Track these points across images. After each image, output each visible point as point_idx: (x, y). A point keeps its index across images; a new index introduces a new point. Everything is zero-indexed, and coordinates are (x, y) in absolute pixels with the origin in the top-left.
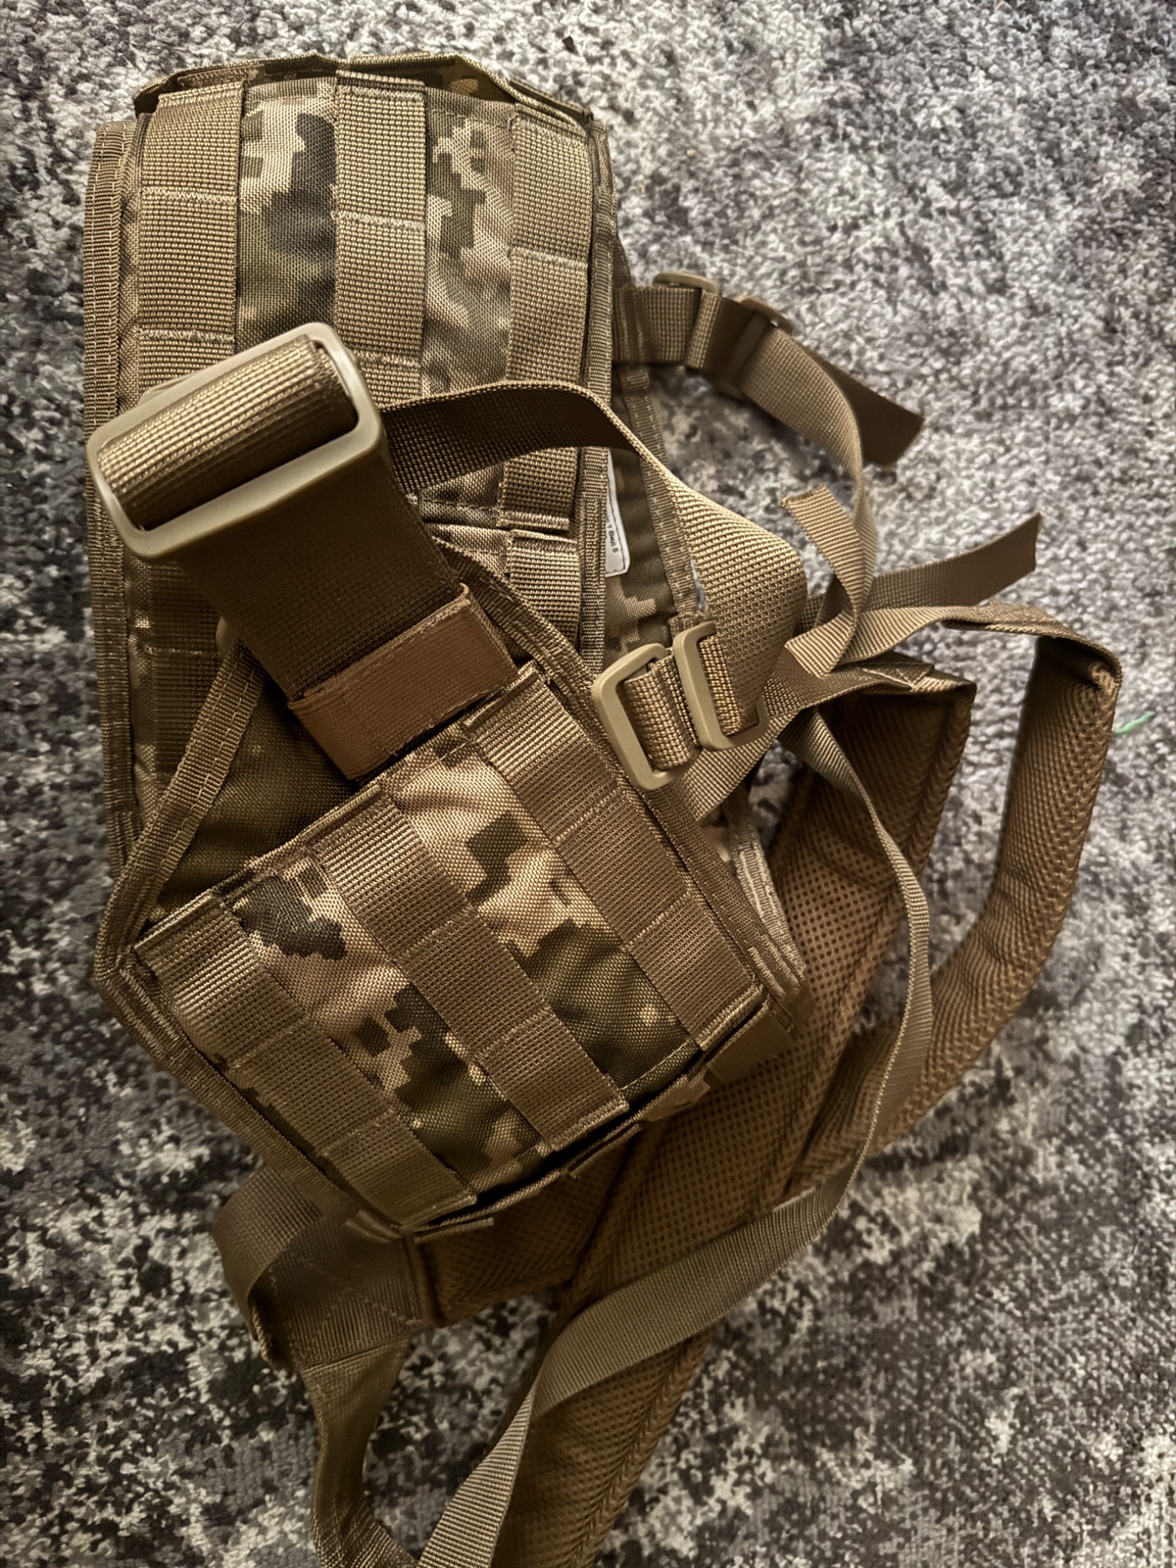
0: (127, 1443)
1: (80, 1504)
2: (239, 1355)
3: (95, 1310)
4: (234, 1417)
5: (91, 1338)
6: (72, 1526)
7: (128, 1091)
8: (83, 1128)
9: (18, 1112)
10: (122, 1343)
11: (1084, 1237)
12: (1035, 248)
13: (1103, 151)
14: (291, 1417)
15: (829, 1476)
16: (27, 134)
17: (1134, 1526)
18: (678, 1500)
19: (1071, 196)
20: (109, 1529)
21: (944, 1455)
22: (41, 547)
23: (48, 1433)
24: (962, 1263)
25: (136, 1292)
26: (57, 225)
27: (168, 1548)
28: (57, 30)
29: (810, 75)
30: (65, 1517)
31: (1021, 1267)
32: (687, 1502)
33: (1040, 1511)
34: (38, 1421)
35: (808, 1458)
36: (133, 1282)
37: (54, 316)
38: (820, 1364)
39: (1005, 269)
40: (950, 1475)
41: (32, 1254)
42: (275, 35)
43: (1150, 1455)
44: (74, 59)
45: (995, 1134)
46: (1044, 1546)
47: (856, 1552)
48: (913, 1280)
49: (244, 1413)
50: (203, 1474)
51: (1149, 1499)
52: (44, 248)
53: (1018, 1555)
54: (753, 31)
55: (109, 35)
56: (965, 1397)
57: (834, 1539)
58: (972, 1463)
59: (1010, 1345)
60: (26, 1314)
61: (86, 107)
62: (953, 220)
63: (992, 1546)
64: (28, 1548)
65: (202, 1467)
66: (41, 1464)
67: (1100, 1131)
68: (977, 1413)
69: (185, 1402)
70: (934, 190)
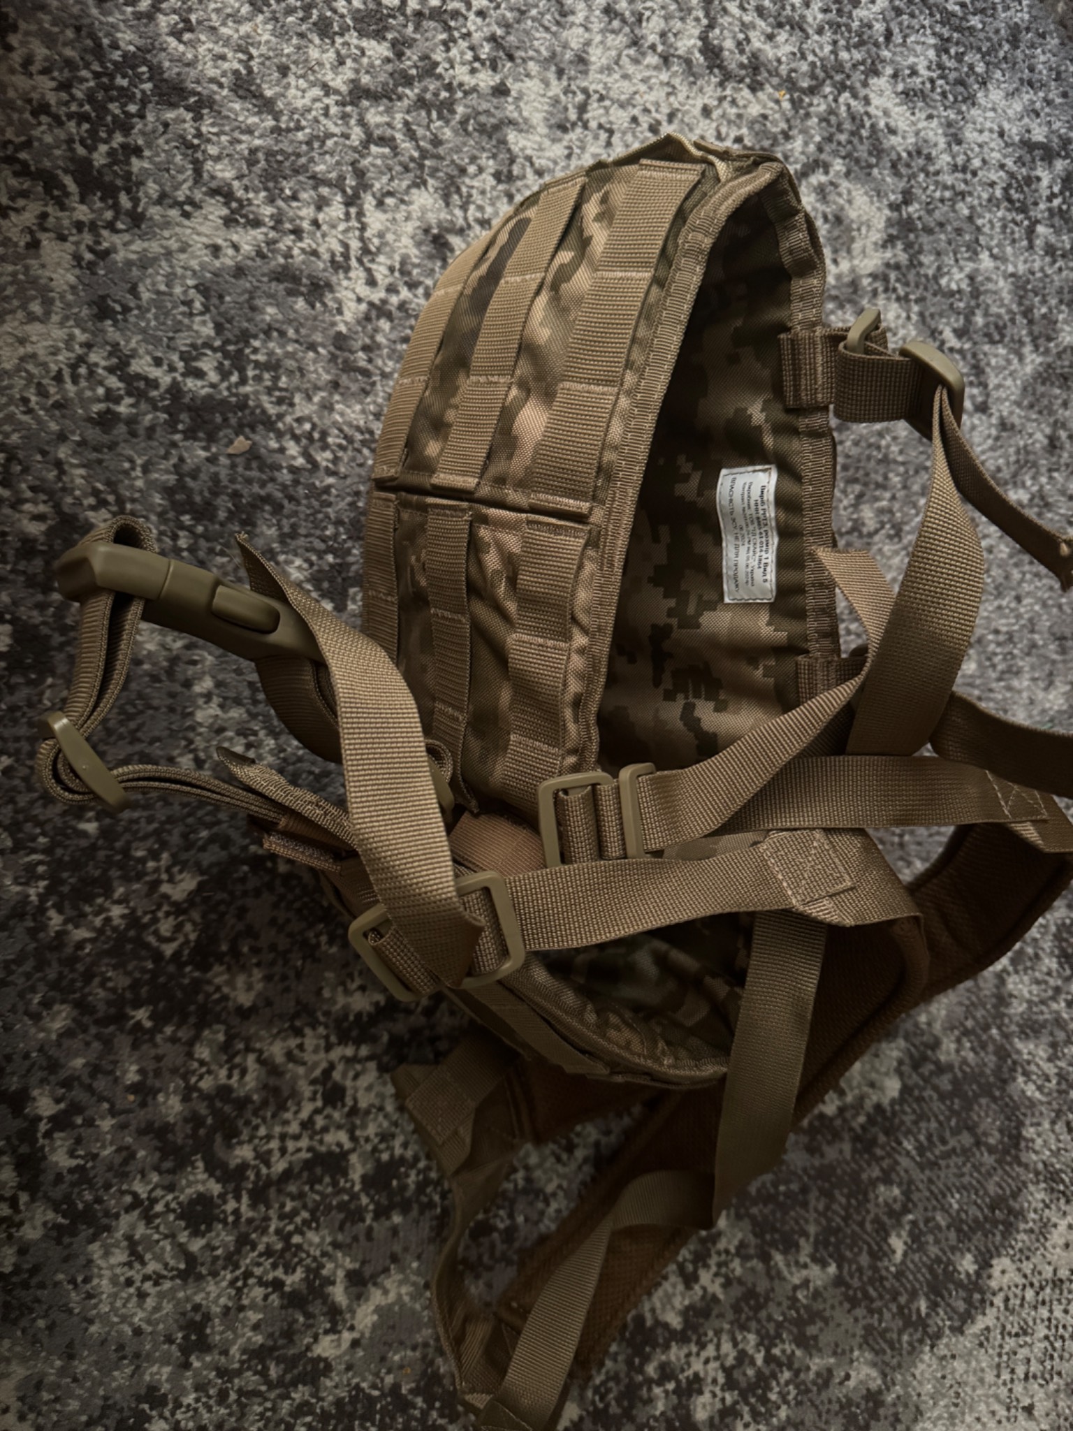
0: (298, 1220)
1: (259, 1265)
2: (385, 1157)
3: (288, 1115)
4: (377, 1204)
5: (283, 1137)
6: (251, 1281)
7: (334, 950)
8: (299, 975)
9: (254, 961)
10: (304, 1143)
11: (968, 1104)
12: (1009, 382)
13: (1061, 317)
14: (415, 1207)
15: (779, 1273)
16: (346, 231)
17: (981, 1323)
18: (674, 1286)
19: (1036, 347)
20: (277, 1285)
21: (857, 1263)
22: (323, 539)
23: (244, 1208)
24: (885, 1118)
25: (319, 1103)
26: (359, 300)
27: (319, 1301)
28: (376, 157)
29: (876, 244)
30: (247, 1275)
31: (923, 1125)
32: (680, 1287)
33: (918, 1310)
34: (238, 1198)
35: (766, 1258)
36: (319, 1096)
37: (349, 367)
38: (782, 1188)
39: (988, 395)
40: (860, 1279)
41: (250, 1070)
42: (524, 177)
43: (996, 1272)
44: (385, 179)
45: (916, 1025)
46: (918, 1335)
47: (790, 1332)
48: (851, 1129)
49: (384, 1202)
50: (349, 1246)
51: (992, 1304)
52: (348, 316)
53: (899, 1341)
54: (842, 209)
55: (412, 165)
56: (877, 1220)
57: (776, 1322)
58: (875, 1269)
59: (911, 1182)
60: (240, 1116)
61: (389, 216)
62: (957, 357)
63: (882, 1334)
64: (219, 1296)
65: (348, 1240)
66: (235, 1232)
67: (986, 1028)
68: (883, 1232)
69: (343, 1190)
70: (948, 334)
